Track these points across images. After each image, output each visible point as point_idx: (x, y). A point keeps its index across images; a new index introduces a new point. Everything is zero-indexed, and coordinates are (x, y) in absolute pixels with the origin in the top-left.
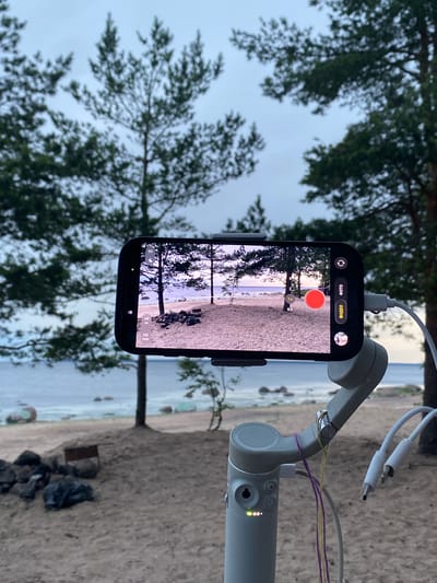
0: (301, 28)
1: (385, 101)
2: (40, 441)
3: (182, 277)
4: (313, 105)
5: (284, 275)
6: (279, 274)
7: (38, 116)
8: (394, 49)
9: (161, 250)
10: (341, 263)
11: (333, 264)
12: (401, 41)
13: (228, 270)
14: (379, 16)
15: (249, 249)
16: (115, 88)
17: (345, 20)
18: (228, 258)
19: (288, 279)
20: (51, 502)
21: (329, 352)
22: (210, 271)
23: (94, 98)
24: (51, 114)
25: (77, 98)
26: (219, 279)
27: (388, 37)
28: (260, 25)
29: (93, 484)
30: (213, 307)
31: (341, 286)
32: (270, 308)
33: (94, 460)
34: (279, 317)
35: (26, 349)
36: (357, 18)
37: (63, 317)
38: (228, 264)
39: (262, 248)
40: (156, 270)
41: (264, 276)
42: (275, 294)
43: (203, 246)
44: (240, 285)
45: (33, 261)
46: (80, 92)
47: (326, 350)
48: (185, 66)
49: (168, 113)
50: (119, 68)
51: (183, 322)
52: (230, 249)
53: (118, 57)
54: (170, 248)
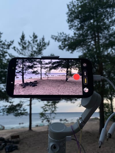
0: (67, 34)
1: (87, 50)
2: (5, 135)
3: (30, 70)
4: (70, 51)
5: (66, 69)
6: (64, 69)
7: (6, 54)
8: (88, 39)
9: (23, 62)
10: (85, 65)
11: (82, 65)
12: (90, 37)
13: (47, 68)
14: (85, 31)
15: (54, 61)
16: (24, 48)
17: (77, 33)
18: (47, 64)
19: (67, 70)
20: (7, 150)
21: (82, 94)
22: (40, 68)
23: (19, 50)
24: (9, 54)
25: (15, 50)
26: (44, 71)
27: (87, 36)
28: (58, 34)
29: (18, 145)
30: (42, 80)
31: (85, 72)
32: (61, 80)
33: (18, 139)
34: (64, 83)
35: (1, 111)
36: (80, 32)
37: (10, 102)
38: (47, 66)
39: (58, 60)
40: (21, 68)
41: (59, 70)
42: (63, 76)
43: (38, 60)
44: (51, 72)
45: (3, 89)
46: (16, 49)
47: (81, 94)
48: (40, 43)
49: (37, 54)
50: (25, 43)
51: (31, 86)
52: (47, 61)
53: (25, 41)
54: (26, 61)
